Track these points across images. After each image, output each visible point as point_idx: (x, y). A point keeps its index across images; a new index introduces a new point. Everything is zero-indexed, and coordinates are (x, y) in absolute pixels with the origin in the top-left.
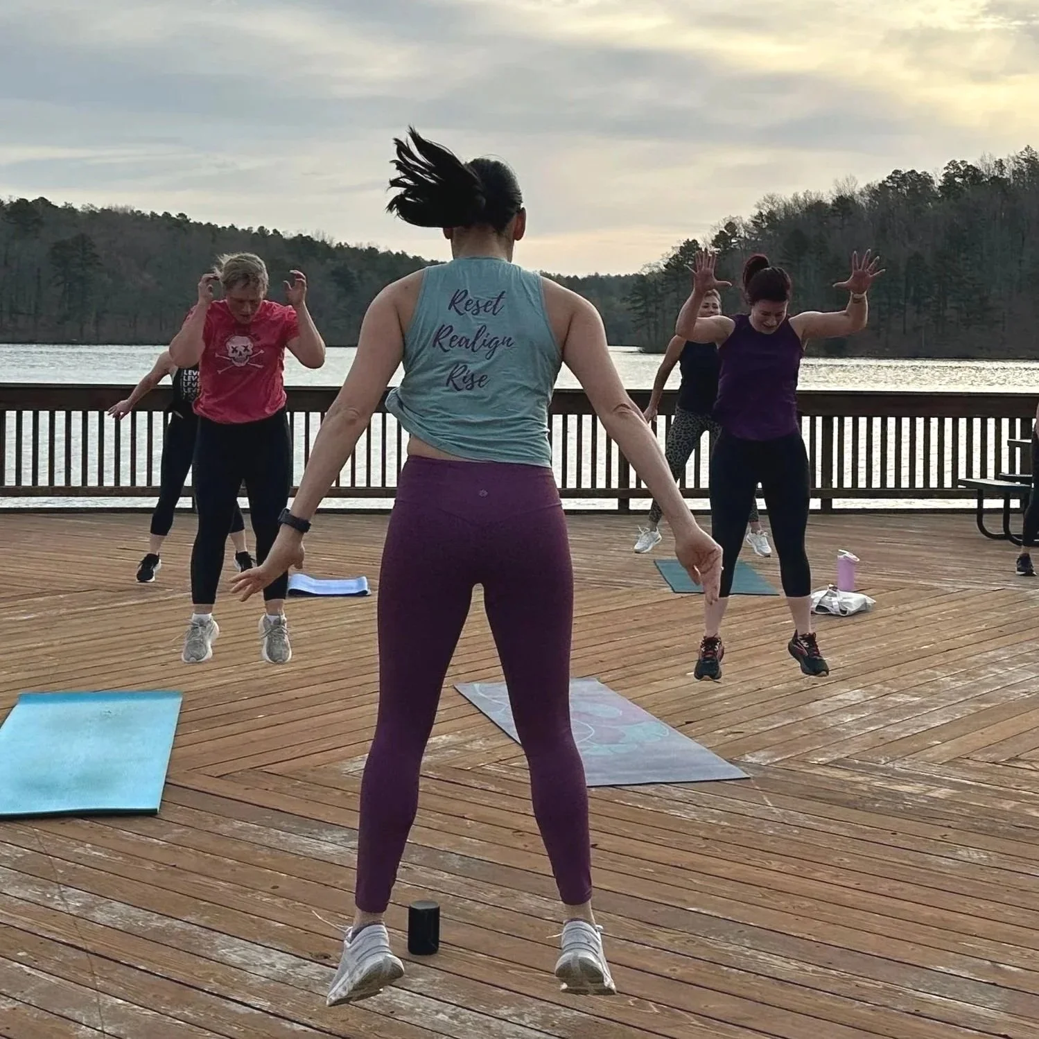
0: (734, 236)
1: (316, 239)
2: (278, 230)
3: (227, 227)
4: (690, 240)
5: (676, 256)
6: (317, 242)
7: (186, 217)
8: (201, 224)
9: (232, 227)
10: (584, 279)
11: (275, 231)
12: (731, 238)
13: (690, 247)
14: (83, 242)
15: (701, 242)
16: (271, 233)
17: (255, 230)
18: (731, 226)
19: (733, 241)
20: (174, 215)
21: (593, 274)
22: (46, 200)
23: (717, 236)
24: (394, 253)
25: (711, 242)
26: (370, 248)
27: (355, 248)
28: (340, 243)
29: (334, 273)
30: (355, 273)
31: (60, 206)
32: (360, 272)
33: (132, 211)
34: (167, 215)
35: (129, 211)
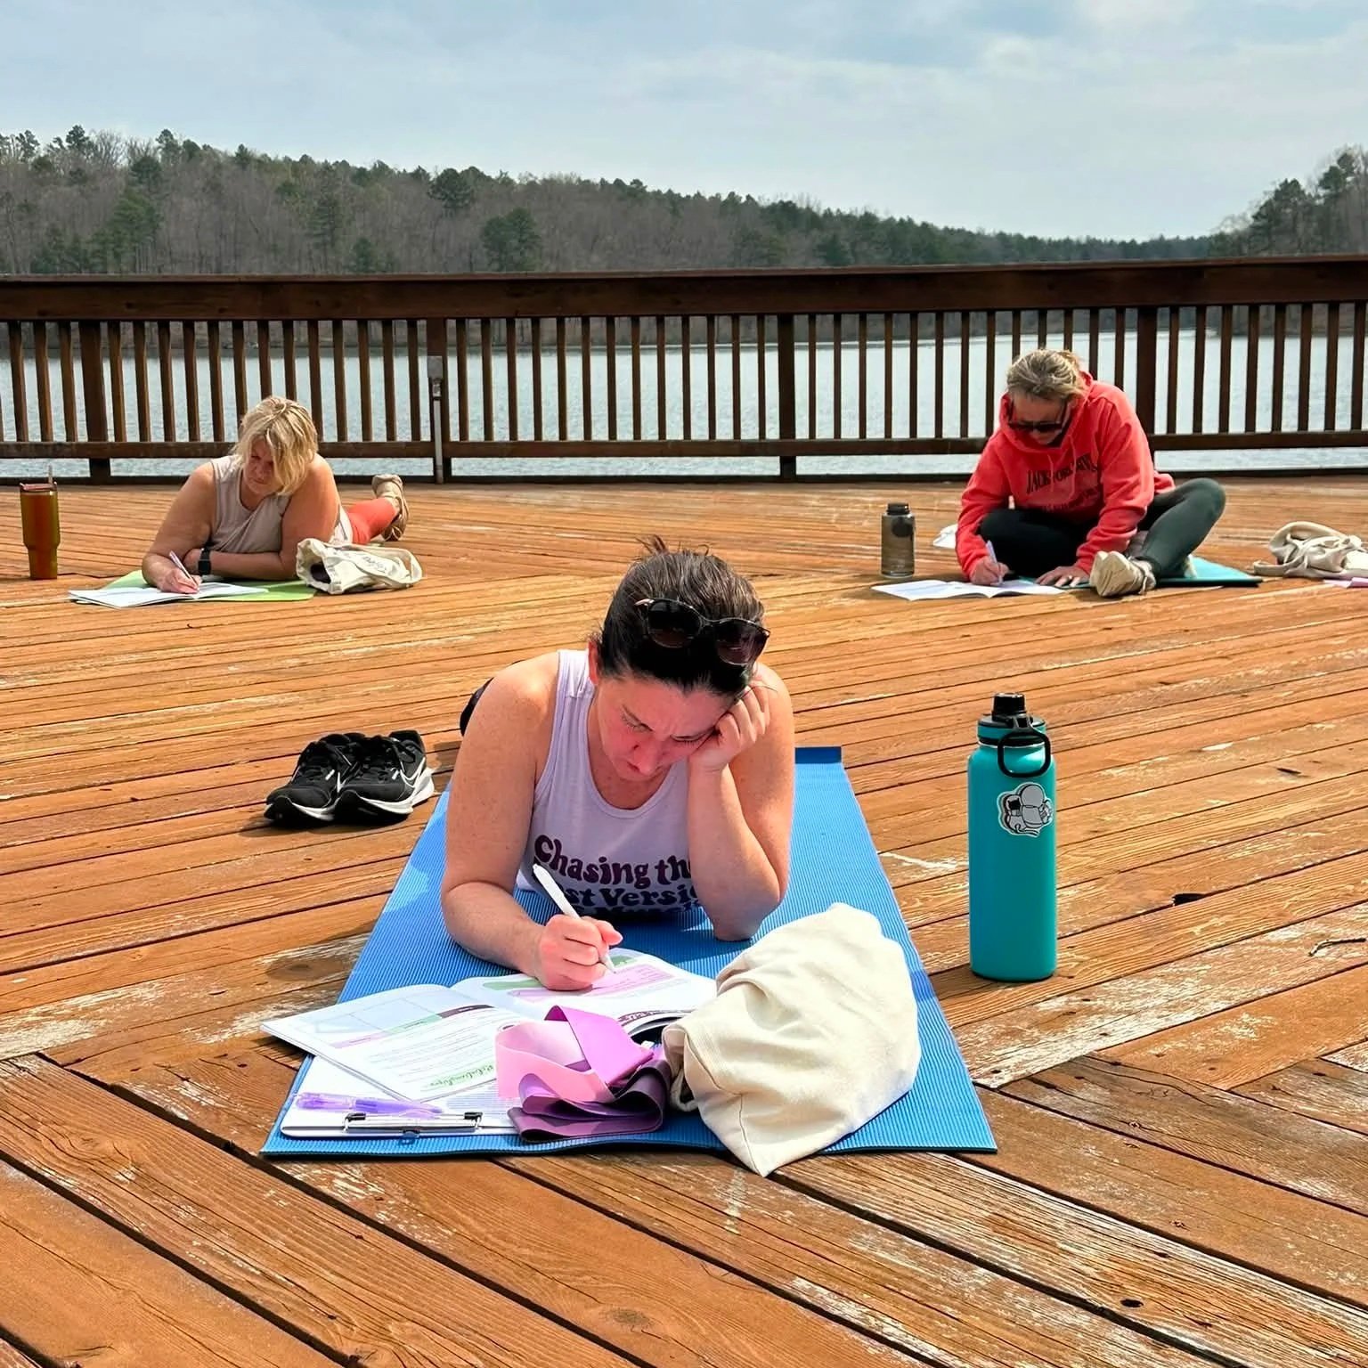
0: (1350, 172)
1: (799, 206)
2: (753, 196)
3: (692, 195)
4: (1289, 181)
5: (1268, 204)
6: (801, 209)
7: (641, 184)
8: (659, 192)
9: (698, 195)
10: (1144, 244)
11: (749, 197)
12: (1346, 175)
13: (1289, 190)
14: (520, 220)
15: (1303, 184)
16: (744, 200)
17: (724, 197)
18: (1345, 159)
19: (1349, 179)
20: (628, 183)
21: (1156, 236)
22: (477, 170)
23: (1326, 174)
24: (898, 219)
25: (1317, 182)
26: (866, 214)
27: (849, 216)
28: (829, 209)
29: (821, 248)
30: (847, 246)
31: (493, 177)
32: (853, 245)
33: (579, 180)
34: (618, 183)
35: (574, 181)
